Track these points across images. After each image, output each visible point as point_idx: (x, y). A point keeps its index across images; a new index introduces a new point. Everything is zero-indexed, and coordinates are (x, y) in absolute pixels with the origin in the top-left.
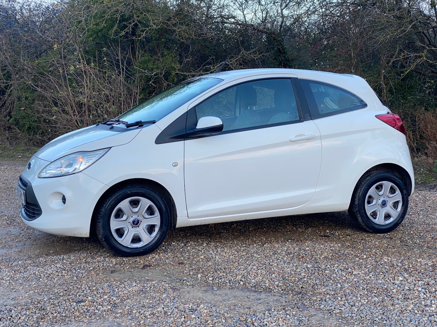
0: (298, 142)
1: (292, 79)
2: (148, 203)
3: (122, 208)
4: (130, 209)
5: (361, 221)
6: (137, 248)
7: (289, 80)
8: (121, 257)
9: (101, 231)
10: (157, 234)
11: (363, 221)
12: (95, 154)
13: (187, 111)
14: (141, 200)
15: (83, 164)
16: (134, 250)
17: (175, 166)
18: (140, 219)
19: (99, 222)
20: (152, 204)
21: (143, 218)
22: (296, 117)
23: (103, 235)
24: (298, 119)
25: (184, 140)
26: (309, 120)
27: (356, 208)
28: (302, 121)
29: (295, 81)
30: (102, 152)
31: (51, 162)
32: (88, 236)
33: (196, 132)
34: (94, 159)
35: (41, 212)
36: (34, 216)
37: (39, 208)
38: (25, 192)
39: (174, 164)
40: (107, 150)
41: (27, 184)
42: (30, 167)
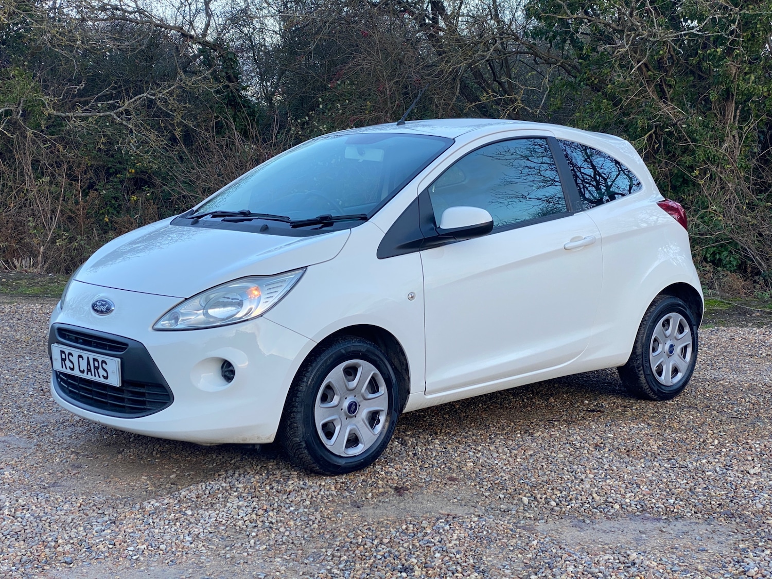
0: (574, 250)
2: (372, 371)
3: (333, 382)
4: (345, 383)
5: (645, 381)
6: (355, 456)
8: (330, 476)
9: (301, 428)
10: (384, 427)
11: (647, 382)
12: (282, 282)
13: (416, 196)
14: (360, 366)
15: (263, 300)
16: (350, 460)
18: (359, 401)
19: (297, 412)
20: (377, 371)
21: (362, 399)
23: (303, 437)
25: (419, 251)
27: (638, 359)
28: (572, 214)
30: (293, 276)
31: (186, 299)
32: (272, 440)
33: (442, 235)
34: (280, 290)
35: (172, 398)
36: (143, 407)
37: (167, 392)
38: (119, 360)
39: (410, 296)
40: (300, 272)
41: (127, 345)
42: (108, 311)
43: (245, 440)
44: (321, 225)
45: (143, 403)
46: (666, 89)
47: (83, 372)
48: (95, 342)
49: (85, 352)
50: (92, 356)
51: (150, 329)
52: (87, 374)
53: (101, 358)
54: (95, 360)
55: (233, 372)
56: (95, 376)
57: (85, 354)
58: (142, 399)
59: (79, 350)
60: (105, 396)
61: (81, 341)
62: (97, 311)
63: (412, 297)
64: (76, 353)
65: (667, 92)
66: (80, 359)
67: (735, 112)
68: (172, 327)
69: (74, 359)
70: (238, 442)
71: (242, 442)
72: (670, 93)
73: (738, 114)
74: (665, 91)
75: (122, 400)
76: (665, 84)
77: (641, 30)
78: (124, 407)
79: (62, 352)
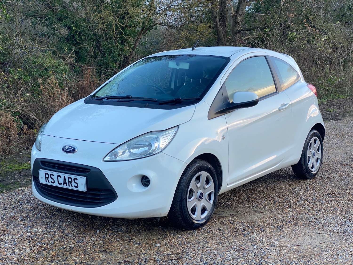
0: (282, 110)
12: (169, 134)
25: (224, 114)
30: (173, 131)
31: (120, 145)
32: (166, 215)
33: (235, 106)
34: (169, 137)
35: (116, 197)
36: (99, 201)
37: (114, 193)
38: (85, 178)
39: (223, 137)
40: (176, 128)
41: (89, 170)
42: (74, 150)
43: (154, 216)
44: (175, 103)
45: (99, 199)
47: (61, 184)
48: (66, 168)
49: (61, 173)
50: (67, 176)
51: (102, 161)
52: (64, 185)
53: (73, 177)
54: (69, 178)
55: (149, 182)
56: (69, 186)
57: (62, 175)
58: (99, 197)
59: (58, 173)
60: (74, 196)
61: (57, 167)
62: (66, 151)
63: (224, 138)
64: (56, 174)
66: (59, 177)
68: (114, 160)
69: (55, 178)
70: (150, 217)
71: (152, 217)
75: (86, 198)
78: (87, 202)
79: (46, 174)
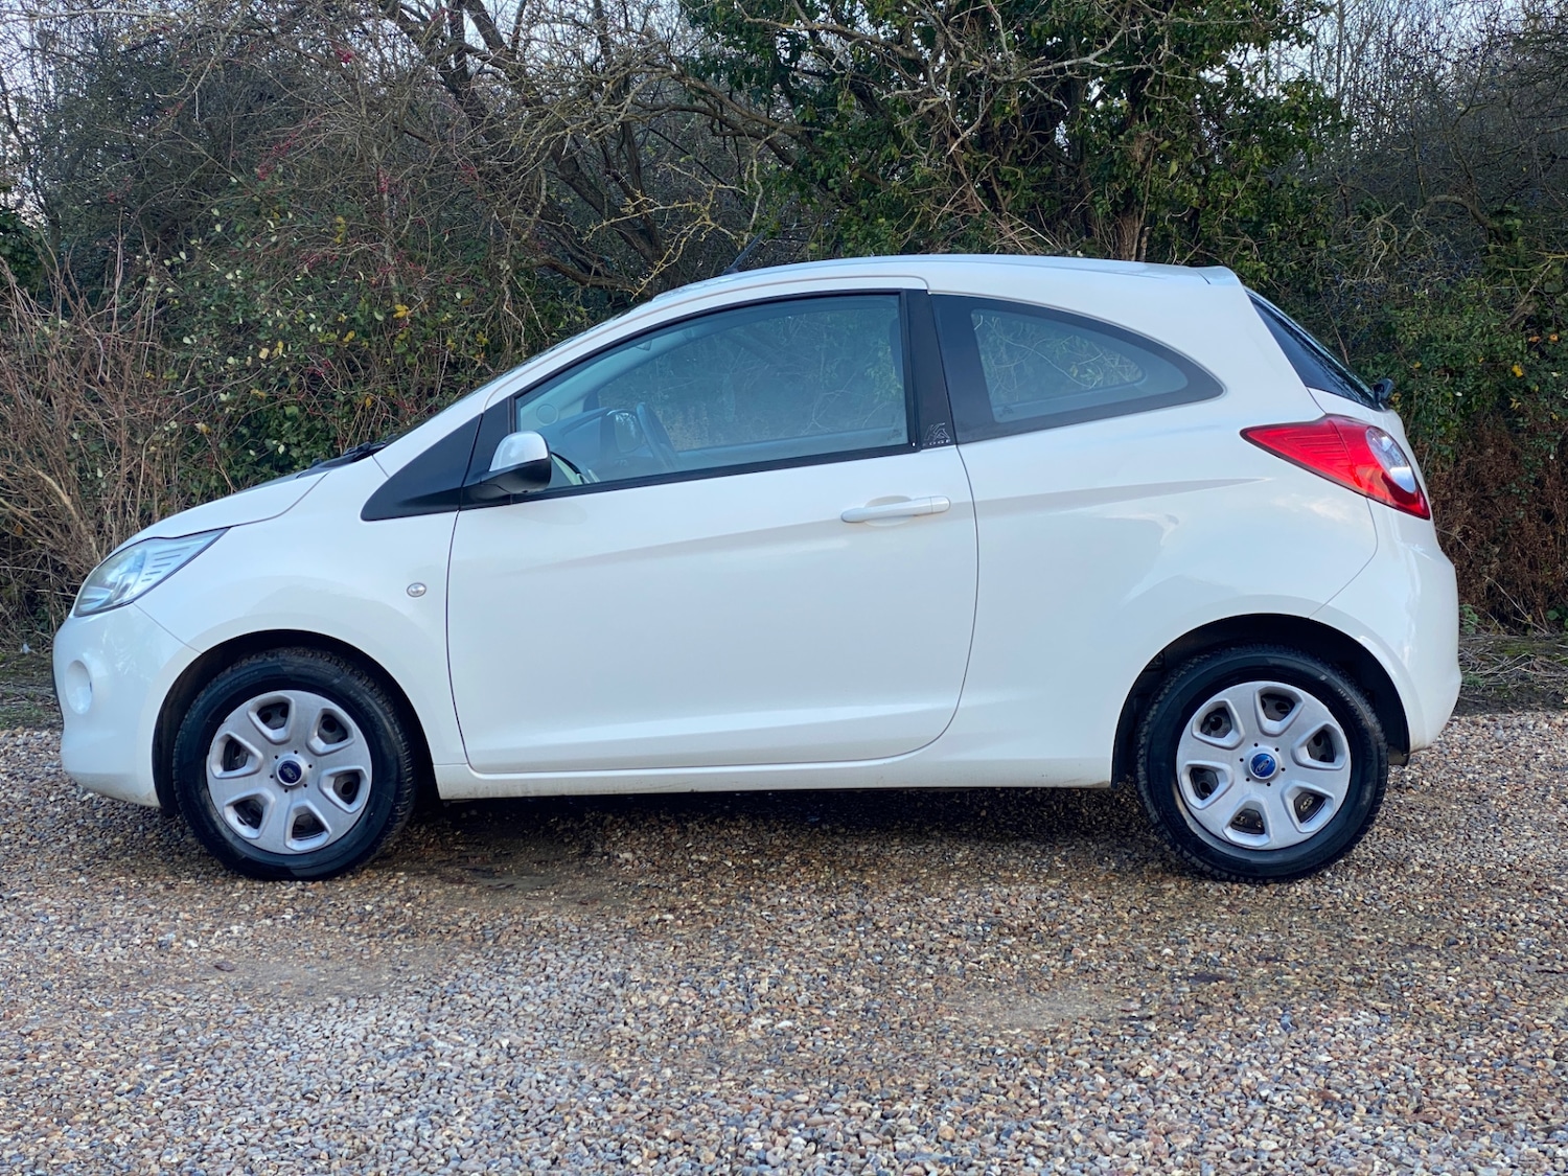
1: (904, 295)
7: (894, 300)
13: (482, 411)
17: (417, 594)
22: (897, 433)
24: (903, 439)
25: (459, 510)
26: (945, 444)
28: (914, 450)
29: (912, 302)
30: (202, 542)
32: (154, 802)
34: (174, 561)
39: (413, 589)
40: (215, 535)
46: (998, 192)
63: (417, 592)
65: (1000, 198)
67: (1139, 242)
72: (1006, 199)
73: (1144, 246)
74: (996, 198)
76: (996, 178)
77: (964, 59)
